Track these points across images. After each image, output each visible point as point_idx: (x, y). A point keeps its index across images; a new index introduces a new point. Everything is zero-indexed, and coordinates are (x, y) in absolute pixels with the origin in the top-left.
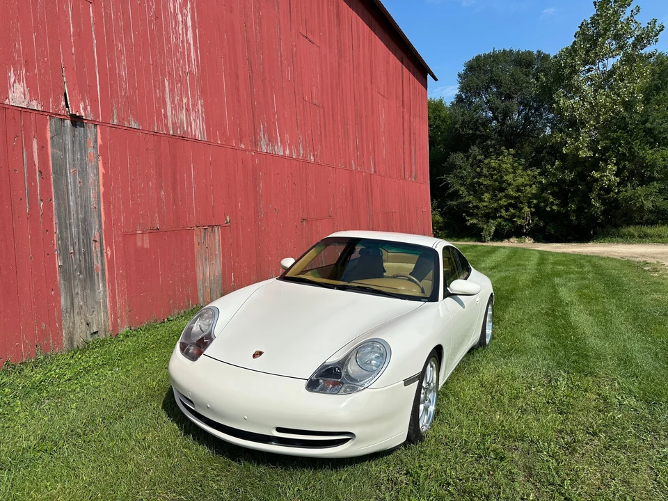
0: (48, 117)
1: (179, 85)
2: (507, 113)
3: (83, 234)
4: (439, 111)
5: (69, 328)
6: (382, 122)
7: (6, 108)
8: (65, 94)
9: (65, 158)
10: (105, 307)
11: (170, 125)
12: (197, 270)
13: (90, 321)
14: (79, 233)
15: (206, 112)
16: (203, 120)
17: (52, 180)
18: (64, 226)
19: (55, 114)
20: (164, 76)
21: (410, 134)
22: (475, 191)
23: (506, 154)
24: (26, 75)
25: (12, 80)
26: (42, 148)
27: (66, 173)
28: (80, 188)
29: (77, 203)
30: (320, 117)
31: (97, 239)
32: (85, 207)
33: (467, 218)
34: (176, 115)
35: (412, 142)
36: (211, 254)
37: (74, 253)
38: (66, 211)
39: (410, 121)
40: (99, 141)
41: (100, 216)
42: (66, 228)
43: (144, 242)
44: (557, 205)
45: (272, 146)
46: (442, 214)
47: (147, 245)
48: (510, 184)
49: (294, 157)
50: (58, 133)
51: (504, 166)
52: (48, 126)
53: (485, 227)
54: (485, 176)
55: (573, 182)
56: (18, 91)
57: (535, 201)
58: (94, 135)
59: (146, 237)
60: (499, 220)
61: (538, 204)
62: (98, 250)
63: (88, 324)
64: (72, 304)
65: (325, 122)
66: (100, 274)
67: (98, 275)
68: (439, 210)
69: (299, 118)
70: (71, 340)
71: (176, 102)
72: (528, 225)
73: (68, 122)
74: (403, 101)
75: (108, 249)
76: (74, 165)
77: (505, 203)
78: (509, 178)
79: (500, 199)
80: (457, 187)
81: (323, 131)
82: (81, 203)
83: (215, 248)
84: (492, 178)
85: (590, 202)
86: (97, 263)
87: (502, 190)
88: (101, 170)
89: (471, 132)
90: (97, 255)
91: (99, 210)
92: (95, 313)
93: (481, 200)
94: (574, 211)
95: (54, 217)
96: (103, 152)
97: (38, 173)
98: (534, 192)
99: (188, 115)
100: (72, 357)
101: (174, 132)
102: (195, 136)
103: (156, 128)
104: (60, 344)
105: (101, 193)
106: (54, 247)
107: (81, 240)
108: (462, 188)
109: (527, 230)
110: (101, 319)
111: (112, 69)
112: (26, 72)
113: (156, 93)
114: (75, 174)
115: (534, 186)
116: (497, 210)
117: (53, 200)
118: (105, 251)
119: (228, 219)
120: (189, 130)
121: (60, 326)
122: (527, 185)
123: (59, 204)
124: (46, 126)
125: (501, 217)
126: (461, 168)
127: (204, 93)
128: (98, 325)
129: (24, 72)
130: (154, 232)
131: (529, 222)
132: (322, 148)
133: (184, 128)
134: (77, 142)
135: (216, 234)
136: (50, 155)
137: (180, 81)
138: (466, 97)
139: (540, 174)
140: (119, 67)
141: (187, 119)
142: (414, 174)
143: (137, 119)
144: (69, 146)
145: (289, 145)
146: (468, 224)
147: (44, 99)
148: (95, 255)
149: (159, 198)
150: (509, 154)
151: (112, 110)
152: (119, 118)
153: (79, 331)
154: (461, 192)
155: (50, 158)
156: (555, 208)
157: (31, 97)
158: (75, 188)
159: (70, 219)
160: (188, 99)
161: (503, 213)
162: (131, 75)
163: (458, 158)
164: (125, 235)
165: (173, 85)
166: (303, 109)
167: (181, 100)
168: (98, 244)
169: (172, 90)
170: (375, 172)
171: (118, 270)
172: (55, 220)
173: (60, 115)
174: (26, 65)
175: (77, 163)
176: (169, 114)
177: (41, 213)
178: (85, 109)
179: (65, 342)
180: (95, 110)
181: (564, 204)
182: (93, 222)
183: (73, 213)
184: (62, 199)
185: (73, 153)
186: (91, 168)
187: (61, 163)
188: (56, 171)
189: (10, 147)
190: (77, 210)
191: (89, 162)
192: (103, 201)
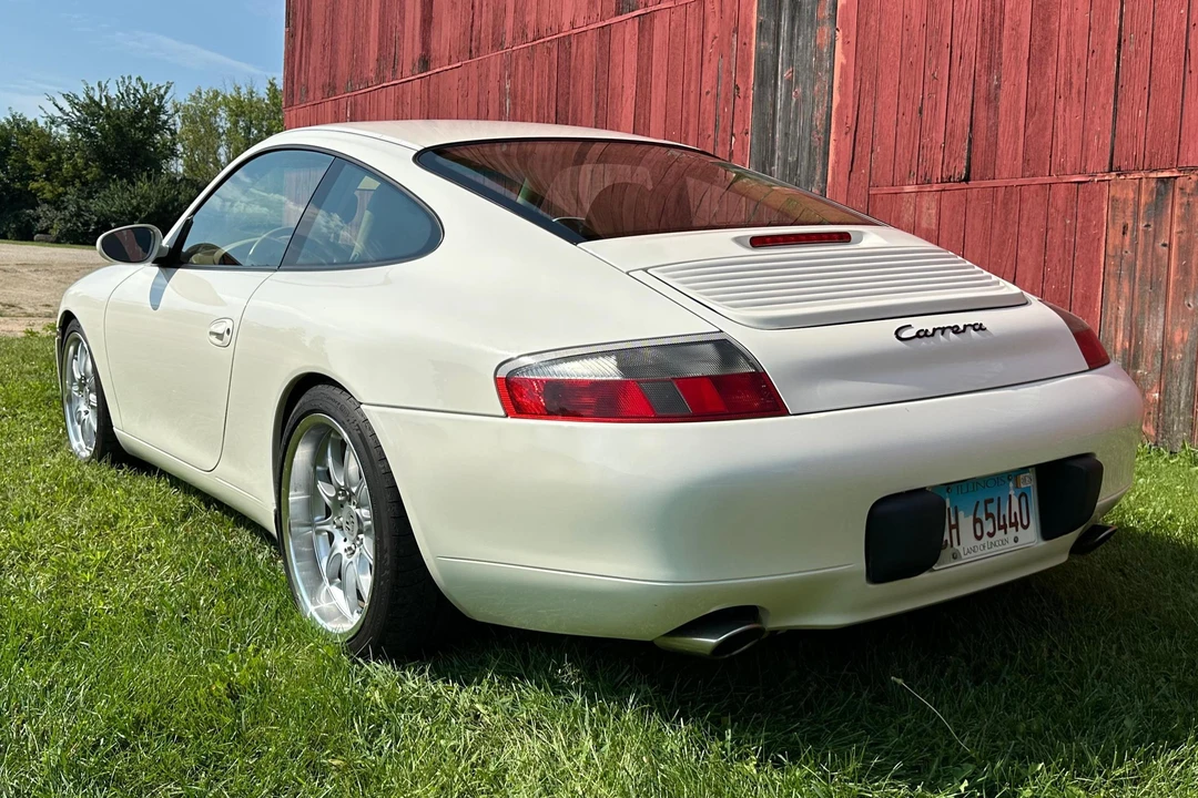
9: (778, 53)
17: (752, 97)
26: (745, 45)
27: (776, 80)
28: (795, 105)
29: (786, 134)
32: (799, 140)
38: (767, 152)
41: (827, 154)
43: (923, 212)
47: (929, 222)
50: (771, 10)
52: (756, 5)
59: (929, 201)
76: (790, 62)
82: (794, 132)
88: (840, 60)
91: (827, 143)
96: (846, 19)
97: (733, 89)
105: (834, 108)
114: (790, 79)
117: (750, 132)
123: (759, 140)
134: (800, 17)
136: (754, 54)
144: (785, 30)
155: (753, 60)
158: (787, 107)
164: (872, 196)
175: (797, 56)
182: (811, 168)
183: (778, 153)
184: (765, 128)
185: (791, 39)
186: (820, 60)
187: (769, 63)
188: (762, 81)
189: (706, 58)
190: (785, 149)
191: (818, 48)
192: (836, 126)
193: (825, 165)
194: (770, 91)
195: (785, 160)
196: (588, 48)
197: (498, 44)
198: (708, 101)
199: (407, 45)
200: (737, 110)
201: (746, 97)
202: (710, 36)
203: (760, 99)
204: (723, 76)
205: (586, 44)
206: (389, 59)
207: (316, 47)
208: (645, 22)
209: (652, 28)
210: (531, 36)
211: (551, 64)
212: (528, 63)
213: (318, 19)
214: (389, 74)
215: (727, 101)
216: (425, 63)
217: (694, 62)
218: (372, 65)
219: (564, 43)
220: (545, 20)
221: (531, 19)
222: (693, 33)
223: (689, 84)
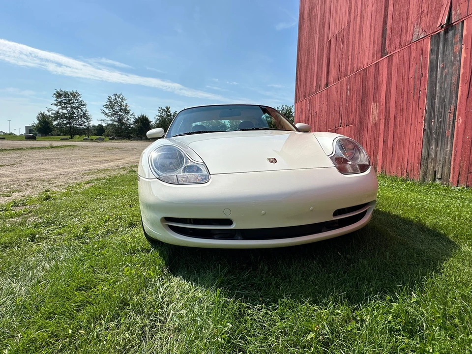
0: (430, 37)
3: (442, 108)
5: (424, 169)
9: (438, 59)
13: (437, 169)
14: (439, 108)
17: (428, 76)
19: (434, 33)
25: (415, 28)
26: (425, 58)
27: (437, 69)
28: (445, 76)
29: (441, 87)
31: (452, 111)
32: (446, 88)
37: (434, 122)
38: (434, 94)
40: (465, 33)
41: (457, 92)
42: (432, 105)
50: (435, 44)
52: (429, 43)
56: (416, 33)
58: (461, 30)
62: (452, 119)
63: (435, 171)
64: (428, 155)
67: (448, 137)
73: (442, 32)
82: (444, 86)
86: (448, 130)
88: (464, 56)
90: (450, 123)
91: (458, 88)
95: (426, 99)
104: (417, 177)
105: (461, 74)
106: (423, 118)
107: (440, 113)
114: (443, 68)
117: (427, 88)
118: (457, 120)
123: (430, 91)
128: (441, 174)
136: (428, 61)
144: (441, 49)
148: (448, 123)
168: (452, 115)
171: (465, 135)
172: (426, 102)
173: (438, 31)
175: (446, 58)
178: (456, 14)
182: (451, 98)
183: (437, 95)
184: (432, 87)
185: (443, 52)
186: (455, 57)
187: (435, 63)
188: (431, 70)
189: (411, 66)
190: (440, 93)
191: (455, 53)
192: (462, 80)
193: (457, 97)
194: (435, 73)
195: (440, 97)
196: (372, 71)
197: (346, 75)
198: (411, 80)
199: (323, 81)
200: (422, 81)
201: (425, 77)
202: (413, 58)
203: (431, 76)
204: (417, 71)
205: (371, 70)
206: (318, 86)
207: (302, 86)
208: (390, 59)
209: (392, 60)
210: (355, 71)
211: (361, 78)
212: (354, 79)
213: (303, 78)
214: (318, 90)
215: (418, 79)
216: (327, 85)
217: (407, 68)
218: (315, 88)
219: (365, 71)
220: (359, 65)
221: (355, 65)
222: (406, 58)
223: (405, 75)
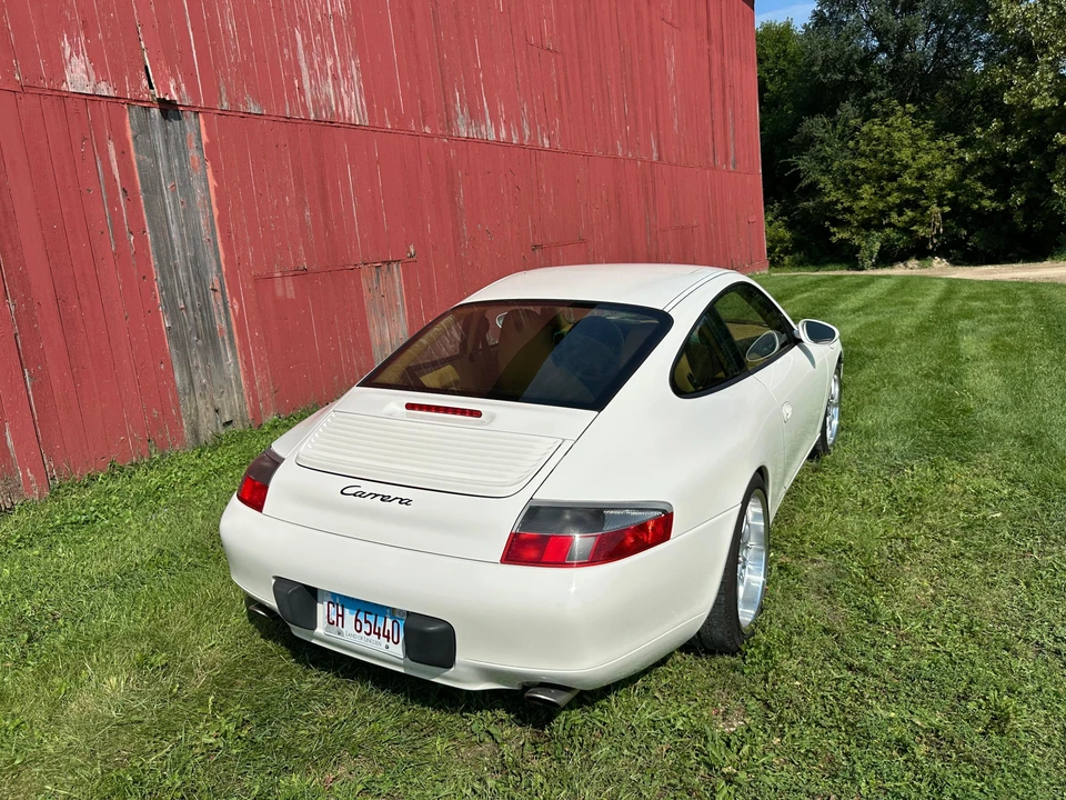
0: (126, 106)
1: (318, 37)
2: (905, 38)
3: (196, 280)
4: (785, 44)
5: (190, 416)
6: (671, 70)
7: (64, 97)
8: (146, 67)
9: (158, 168)
10: (239, 386)
11: (310, 104)
12: (371, 330)
13: (220, 406)
14: (189, 280)
15: (365, 79)
16: (360, 92)
17: (142, 201)
18: (168, 270)
19: (135, 101)
20: (293, 25)
21: (724, 87)
22: (846, 182)
23: (899, 114)
24: (86, 43)
25: (68, 53)
26: (123, 154)
27: (162, 191)
28: (184, 212)
29: (182, 235)
30: (557, 71)
31: (217, 287)
32: (194, 240)
33: (833, 230)
34: (316, 88)
35: (728, 101)
36: (390, 306)
37: (186, 308)
38: (167, 248)
39: (723, 65)
40: (205, 138)
41: (216, 252)
42: (170, 272)
43: (287, 289)
44: (989, 198)
45: (476, 126)
46: (790, 226)
47: (291, 294)
48: (906, 167)
49: (515, 142)
50: (143, 129)
51: (896, 135)
52: (128, 120)
53: (864, 244)
54: (862, 155)
55: (1020, 156)
56: (78, 70)
57: (950, 195)
58: (195, 129)
59: (289, 282)
60: (887, 230)
61: (956, 198)
62: (220, 302)
63: (217, 411)
64: (191, 382)
65: (566, 78)
66: (226, 338)
67: (223, 340)
68: (786, 218)
69: (520, 74)
70: (196, 433)
71: (316, 66)
72: (937, 236)
73: (156, 112)
74: (709, 31)
75: (235, 301)
76: (172, 177)
77: (898, 201)
78: (905, 155)
79: (889, 194)
80: (816, 176)
81: (563, 94)
82: (188, 234)
83: (395, 296)
84: (875, 156)
85: (1051, 190)
86: (220, 323)
87: (893, 177)
88: (212, 183)
89: (839, 77)
90: (219, 310)
91: (216, 244)
92: (225, 394)
93: (857, 198)
94: (1020, 207)
95: (152, 256)
96: (211, 152)
97: (120, 192)
98: (949, 177)
99: (336, 86)
100: (199, 456)
101: (316, 115)
102: (350, 119)
103: (288, 111)
104: (180, 438)
105: (216, 218)
106: (156, 301)
107: (194, 289)
108: (823, 178)
109: (934, 245)
110: (235, 403)
111: (212, 21)
112: (86, 38)
113: (283, 55)
114: (174, 191)
115: (949, 167)
116: (884, 213)
117: (148, 231)
118: (229, 304)
119: (412, 250)
120: (340, 110)
121: (178, 413)
122: (937, 166)
123: (156, 238)
124: (124, 118)
125: (890, 225)
126: (822, 142)
127: (359, 49)
128: (231, 412)
129: (83, 38)
130: (300, 273)
131: (938, 230)
132: (562, 124)
133: (331, 107)
134: (172, 142)
135: (396, 275)
136: (135, 164)
137: (320, 31)
138: (831, 14)
139: (961, 145)
140: (222, 17)
141: (335, 92)
142: (731, 158)
143: (258, 100)
144: (161, 149)
145: (505, 122)
146: (834, 239)
147: (117, 80)
148: (215, 310)
149: (303, 222)
150: (905, 114)
151: (219, 88)
152: (230, 99)
153: (205, 420)
154: (822, 185)
155: (136, 169)
156: (986, 203)
157: (97, 78)
158: (176, 213)
159: (174, 258)
160: (335, 58)
161: (894, 217)
162: (241, 26)
163: (816, 125)
164: (256, 279)
165: (309, 38)
166: (528, 58)
167: (324, 62)
168: (219, 295)
169: (308, 48)
170: (660, 158)
171: (252, 332)
172: (154, 262)
173: (142, 101)
174: (84, 28)
175: (176, 173)
176: (307, 86)
177: (132, 252)
178: (178, 89)
179: (187, 435)
180: (192, 90)
181: (1002, 196)
182: (208, 262)
183: (178, 249)
184: (160, 228)
185: (169, 159)
186: (197, 180)
187: (152, 175)
188: (148, 188)
189: (79, 156)
190: (182, 246)
191: (193, 171)
192: (220, 229)
193: (218, 260)
194: (158, 198)
195: (185, 257)
200: (128, 209)
201: (136, 201)
203: (149, 203)
223: (63, 177)
